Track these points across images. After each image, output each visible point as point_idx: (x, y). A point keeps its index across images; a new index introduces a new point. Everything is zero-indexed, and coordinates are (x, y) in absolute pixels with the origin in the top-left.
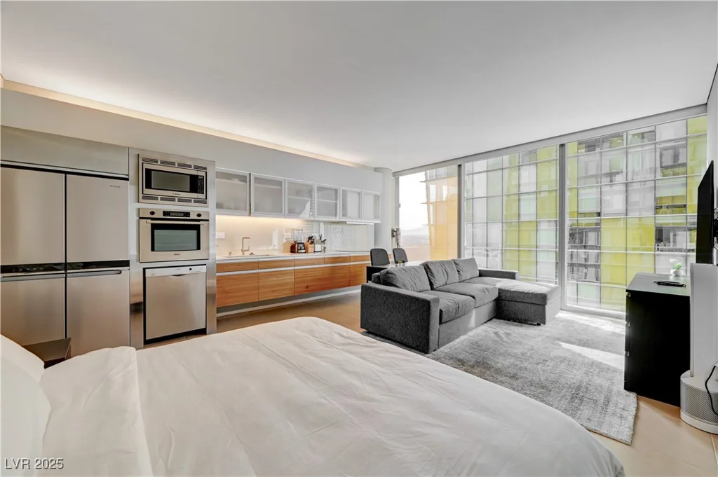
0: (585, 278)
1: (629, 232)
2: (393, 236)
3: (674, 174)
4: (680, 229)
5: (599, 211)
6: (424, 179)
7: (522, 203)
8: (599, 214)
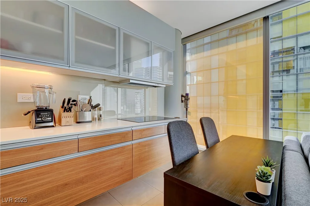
8: (281, 91)
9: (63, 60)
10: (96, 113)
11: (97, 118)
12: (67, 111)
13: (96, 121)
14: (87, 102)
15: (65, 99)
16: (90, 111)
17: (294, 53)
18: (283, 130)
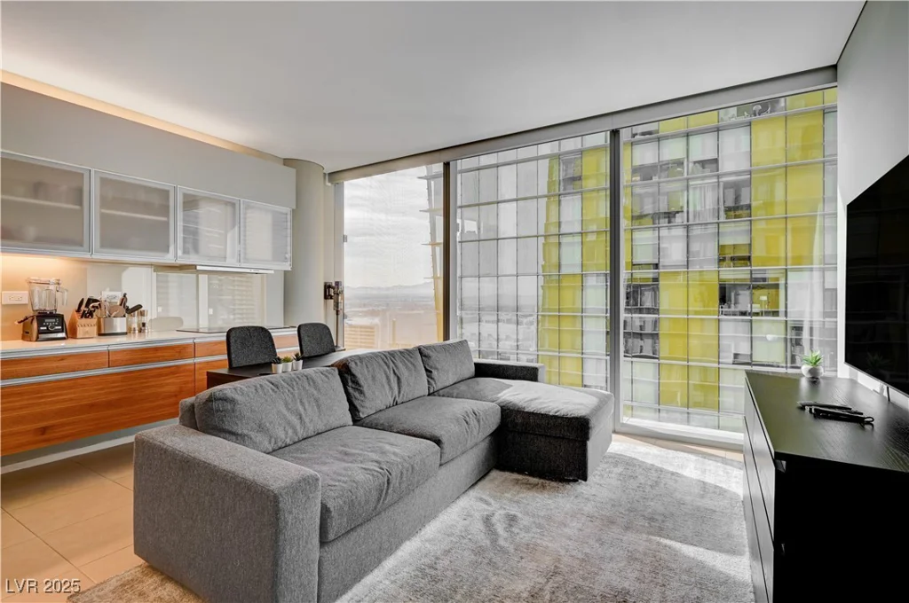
0: (641, 352)
1: (690, 289)
2: (327, 297)
3: (736, 217)
4: (742, 286)
5: (657, 262)
6: (427, 207)
7: (564, 249)
8: (656, 266)
9: (82, 245)
10: (135, 320)
11: (137, 329)
12: (86, 317)
13: (134, 333)
14: (118, 304)
15: (83, 300)
16: (124, 316)
17: (682, 174)
18: (661, 361)
